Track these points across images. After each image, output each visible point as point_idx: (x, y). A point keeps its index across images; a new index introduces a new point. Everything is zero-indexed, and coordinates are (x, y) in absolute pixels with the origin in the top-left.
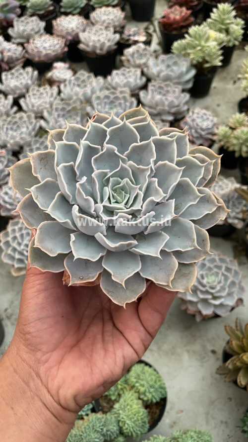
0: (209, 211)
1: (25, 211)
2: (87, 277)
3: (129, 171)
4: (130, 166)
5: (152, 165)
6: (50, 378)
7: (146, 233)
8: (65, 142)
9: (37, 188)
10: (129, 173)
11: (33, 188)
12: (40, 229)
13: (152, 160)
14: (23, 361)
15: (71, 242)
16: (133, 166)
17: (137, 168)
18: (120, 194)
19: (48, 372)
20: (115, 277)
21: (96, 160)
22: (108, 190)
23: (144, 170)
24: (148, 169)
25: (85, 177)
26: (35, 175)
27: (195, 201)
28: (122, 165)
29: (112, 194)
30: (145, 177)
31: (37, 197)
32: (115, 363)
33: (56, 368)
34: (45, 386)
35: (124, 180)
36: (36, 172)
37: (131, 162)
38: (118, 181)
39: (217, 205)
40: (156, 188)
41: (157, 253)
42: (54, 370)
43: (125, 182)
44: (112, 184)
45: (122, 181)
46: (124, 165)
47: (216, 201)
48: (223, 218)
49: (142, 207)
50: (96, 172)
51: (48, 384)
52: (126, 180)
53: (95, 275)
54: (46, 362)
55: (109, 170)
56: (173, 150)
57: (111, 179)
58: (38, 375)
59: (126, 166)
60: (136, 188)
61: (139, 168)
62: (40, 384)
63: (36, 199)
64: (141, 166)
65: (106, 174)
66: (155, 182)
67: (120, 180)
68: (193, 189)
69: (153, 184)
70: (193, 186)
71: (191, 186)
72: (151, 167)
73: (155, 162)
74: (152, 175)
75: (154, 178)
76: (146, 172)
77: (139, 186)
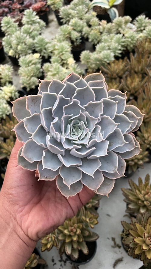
0: (130, 149)
1: (19, 130)
2: (49, 177)
3: (85, 117)
4: (86, 115)
5: (100, 117)
7: (88, 158)
8: (48, 92)
9: (27, 119)
10: (84, 119)
11: (25, 119)
12: (26, 144)
13: (100, 114)
14: (7, 210)
15: (42, 157)
16: (88, 115)
17: (90, 117)
18: (77, 131)
19: (22, 217)
20: (65, 182)
21: (66, 108)
22: (70, 127)
24: (97, 119)
25: (57, 118)
26: (28, 110)
27: (121, 145)
28: (81, 114)
29: (73, 130)
30: (94, 124)
31: (27, 125)
34: (19, 225)
36: (28, 108)
37: (87, 112)
38: (77, 121)
39: (135, 147)
41: (92, 174)
42: (25, 217)
44: (73, 123)
45: (80, 123)
46: (82, 113)
47: (135, 143)
48: (137, 154)
49: (88, 143)
50: (64, 116)
51: (21, 224)
52: (82, 122)
53: (54, 177)
55: (73, 115)
56: (115, 109)
57: (73, 121)
58: (15, 219)
59: (83, 114)
60: (87, 130)
61: (91, 118)
62: (16, 224)
65: (71, 117)
66: (100, 128)
68: (122, 137)
69: (98, 130)
70: (122, 135)
71: (121, 134)
72: (99, 119)
73: (102, 115)
74: (99, 122)
75: (99, 126)
76: (95, 121)
77: (89, 129)
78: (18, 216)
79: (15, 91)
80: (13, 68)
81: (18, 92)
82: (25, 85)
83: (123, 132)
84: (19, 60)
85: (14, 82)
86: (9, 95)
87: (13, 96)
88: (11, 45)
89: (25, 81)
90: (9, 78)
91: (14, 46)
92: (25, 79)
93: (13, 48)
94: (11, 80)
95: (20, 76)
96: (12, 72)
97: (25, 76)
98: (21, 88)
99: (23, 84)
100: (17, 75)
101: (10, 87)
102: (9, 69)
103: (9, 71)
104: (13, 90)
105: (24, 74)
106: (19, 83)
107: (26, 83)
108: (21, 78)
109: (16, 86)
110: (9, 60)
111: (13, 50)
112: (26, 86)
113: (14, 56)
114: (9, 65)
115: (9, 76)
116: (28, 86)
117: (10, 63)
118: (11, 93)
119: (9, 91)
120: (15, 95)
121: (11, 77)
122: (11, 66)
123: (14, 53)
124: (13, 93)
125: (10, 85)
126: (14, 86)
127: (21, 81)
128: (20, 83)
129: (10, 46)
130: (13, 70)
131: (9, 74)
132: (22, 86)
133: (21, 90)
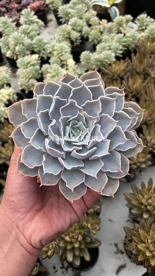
0: (132, 147)
1: (16, 136)
2: (51, 182)
3: (83, 117)
4: (84, 115)
5: (98, 116)
6: (25, 229)
7: (90, 159)
8: (44, 95)
9: (24, 124)
10: (83, 119)
11: (22, 124)
12: (25, 150)
13: (98, 113)
15: (43, 162)
16: (86, 115)
18: (76, 131)
19: (25, 225)
20: (68, 185)
21: (63, 109)
22: (68, 129)
23: (92, 119)
24: (95, 118)
25: (55, 120)
26: (24, 115)
27: (122, 142)
28: (79, 114)
29: (72, 131)
30: (93, 124)
31: (24, 130)
32: (66, 222)
33: (29, 223)
34: (22, 233)
35: (80, 122)
36: (24, 113)
37: (84, 112)
38: (75, 122)
39: (137, 143)
40: (99, 132)
41: (95, 174)
42: (28, 225)
43: (80, 124)
44: (71, 125)
46: (80, 114)
47: (137, 141)
48: (140, 151)
49: (89, 143)
50: (62, 117)
51: (24, 232)
52: (81, 122)
53: (57, 181)
54: (23, 219)
55: (70, 116)
56: (113, 106)
57: (71, 122)
58: (17, 227)
59: (81, 114)
60: (87, 130)
61: (89, 117)
62: (19, 232)
63: (23, 131)
64: (91, 116)
65: (69, 118)
66: (99, 127)
67: (77, 122)
68: (123, 135)
69: (97, 129)
70: (123, 132)
71: (121, 132)
72: (98, 117)
73: (100, 114)
74: (98, 121)
75: (98, 125)
76: (94, 120)
77: (88, 129)
78: (20, 224)
79: (14, 94)
80: (11, 70)
81: (16, 94)
82: (23, 87)
83: (123, 130)
84: (17, 62)
85: (12, 84)
86: (7, 97)
87: (11, 99)
88: (9, 46)
89: (23, 83)
90: (7, 80)
91: (12, 47)
92: (23, 81)
93: (11, 49)
94: (9, 82)
95: (18, 78)
96: (10, 74)
97: (23, 78)
98: (19, 90)
99: (21, 86)
100: (15, 77)
101: (8, 90)
102: (7, 71)
103: (7, 73)
104: (11, 92)
105: (22, 76)
106: (17, 85)
107: (24, 85)
108: (20, 80)
109: (14, 89)
110: (7, 62)
111: (11, 51)
112: (25, 89)
113: (12, 58)
114: (7, 66)
115: (7, 78)
116: (26, 88)
117: (8, 64)
118: (9, 95)
119: (8, 93)
120: (13, 98)
121: (9, 79)
122: (9, 68)
123: (12, 54)
124: (12, 95)
125: (8, 87)
126: (12, 88)
127: (19, 84)
128: (19, 86)
129: (7, 47)
130: (10, 71)
131: (6, 76)
132: (20, 88)
133: (19, 92)
